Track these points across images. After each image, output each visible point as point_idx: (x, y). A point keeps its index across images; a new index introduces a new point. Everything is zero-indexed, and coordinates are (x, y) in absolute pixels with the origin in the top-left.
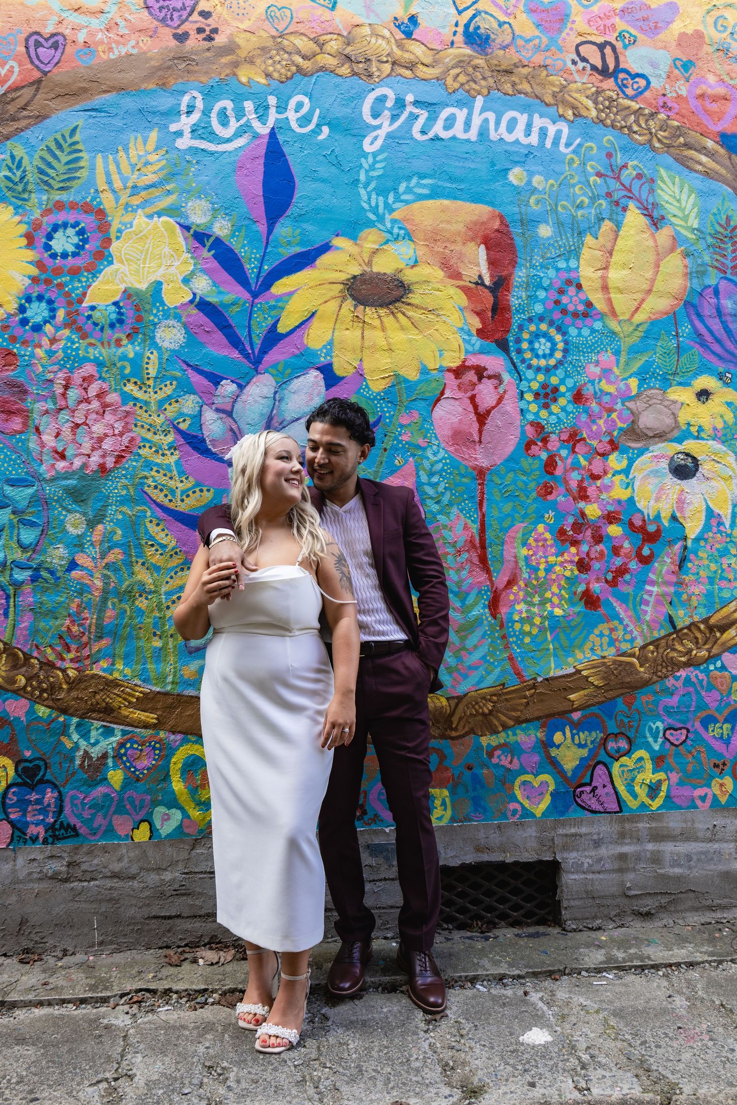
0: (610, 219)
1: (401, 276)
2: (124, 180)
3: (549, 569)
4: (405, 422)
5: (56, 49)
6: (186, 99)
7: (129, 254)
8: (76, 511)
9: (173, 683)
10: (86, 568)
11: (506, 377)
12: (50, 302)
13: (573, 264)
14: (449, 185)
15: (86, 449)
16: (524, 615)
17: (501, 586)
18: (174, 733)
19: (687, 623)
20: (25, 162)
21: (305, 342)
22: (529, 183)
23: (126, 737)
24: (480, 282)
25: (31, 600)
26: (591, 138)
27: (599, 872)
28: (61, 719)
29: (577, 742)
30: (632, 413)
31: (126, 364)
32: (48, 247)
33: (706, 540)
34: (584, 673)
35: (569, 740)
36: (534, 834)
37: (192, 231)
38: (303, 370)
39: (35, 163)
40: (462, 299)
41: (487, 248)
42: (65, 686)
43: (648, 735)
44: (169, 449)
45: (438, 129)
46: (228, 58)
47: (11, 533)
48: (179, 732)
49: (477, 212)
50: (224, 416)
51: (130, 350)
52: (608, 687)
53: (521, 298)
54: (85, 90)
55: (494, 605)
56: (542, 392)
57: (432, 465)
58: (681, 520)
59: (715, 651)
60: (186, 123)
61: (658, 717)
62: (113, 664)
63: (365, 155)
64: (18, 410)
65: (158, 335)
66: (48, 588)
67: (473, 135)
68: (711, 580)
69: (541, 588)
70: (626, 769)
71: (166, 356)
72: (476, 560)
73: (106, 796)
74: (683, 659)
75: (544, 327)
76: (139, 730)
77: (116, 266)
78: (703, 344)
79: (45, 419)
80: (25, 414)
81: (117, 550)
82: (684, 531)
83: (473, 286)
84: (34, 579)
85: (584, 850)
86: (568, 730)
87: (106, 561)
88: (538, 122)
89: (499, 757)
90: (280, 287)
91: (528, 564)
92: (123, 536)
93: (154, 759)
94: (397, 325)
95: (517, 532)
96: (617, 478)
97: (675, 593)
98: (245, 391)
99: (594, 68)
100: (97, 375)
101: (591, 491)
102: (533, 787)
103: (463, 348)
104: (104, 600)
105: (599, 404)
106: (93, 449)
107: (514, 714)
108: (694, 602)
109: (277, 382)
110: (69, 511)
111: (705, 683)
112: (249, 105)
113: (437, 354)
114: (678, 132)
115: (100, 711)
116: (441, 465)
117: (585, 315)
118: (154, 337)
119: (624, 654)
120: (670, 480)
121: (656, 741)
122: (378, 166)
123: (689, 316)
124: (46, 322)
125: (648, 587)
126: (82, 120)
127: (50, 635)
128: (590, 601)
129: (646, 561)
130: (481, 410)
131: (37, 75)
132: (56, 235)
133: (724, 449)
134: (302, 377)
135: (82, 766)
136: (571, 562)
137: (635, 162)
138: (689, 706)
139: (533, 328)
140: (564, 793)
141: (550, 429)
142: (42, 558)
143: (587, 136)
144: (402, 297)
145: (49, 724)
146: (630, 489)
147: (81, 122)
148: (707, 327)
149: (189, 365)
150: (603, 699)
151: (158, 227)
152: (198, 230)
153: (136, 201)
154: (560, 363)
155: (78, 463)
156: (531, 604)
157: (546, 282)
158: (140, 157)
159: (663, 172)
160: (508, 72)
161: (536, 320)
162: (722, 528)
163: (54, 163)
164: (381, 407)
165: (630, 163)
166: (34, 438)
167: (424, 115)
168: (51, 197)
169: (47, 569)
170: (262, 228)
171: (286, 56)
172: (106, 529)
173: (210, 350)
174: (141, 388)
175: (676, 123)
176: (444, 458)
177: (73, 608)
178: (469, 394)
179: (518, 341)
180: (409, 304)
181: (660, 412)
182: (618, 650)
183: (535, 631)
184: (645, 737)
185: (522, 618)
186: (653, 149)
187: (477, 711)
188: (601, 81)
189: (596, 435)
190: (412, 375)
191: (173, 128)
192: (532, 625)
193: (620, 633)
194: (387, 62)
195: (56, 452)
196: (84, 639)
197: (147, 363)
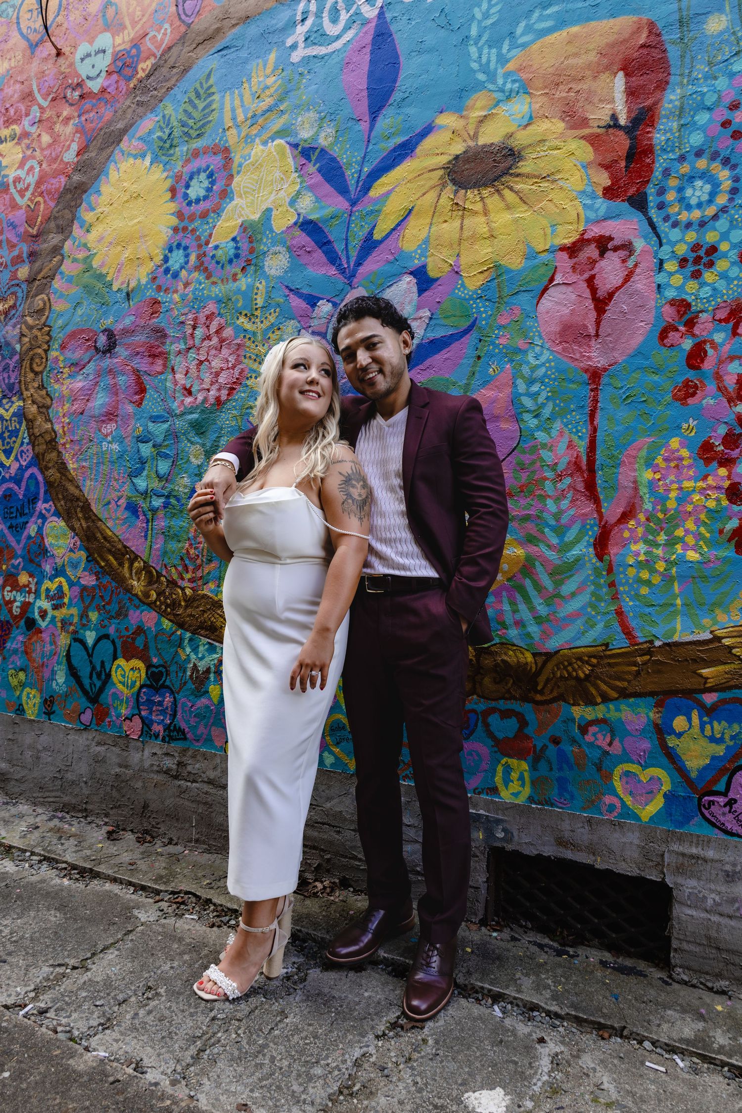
1: (511, 142)
2: (246, 111)
3: (684, 497)
4: (503, 322)
6: (301, 6)
7: (247, 187)
8: (197, 443)
11: (639, 244)
12: (186, 248)
14: (580, 5)
15: (207, 382)
16: (642, 558)
17: (613, 520)
20: (173, 119)
21: (400, 245)
24: (614, 124)
25: (163, 524)
27: (730, 917)
28: (179, 633)
29: (708, 732)
31: (239, 297)
32: (186, 195)
34: (727, 642)
35: (696, 730)
36: (636, 842)
37: (300, 149)
38: (396, 277)
39: (180, 118)
40: (586, 152)
41: (627, 75)
42: (183, 604)
47: (152, 464)
49: (616, 28)
51: (243, 283)
53: (671, 130)
54: (219, 30)
55: (601, 544)
56: (692, 256)
57: (533, 371)
60: (300, 32)
64: (160, 353)
65: (266, 264)
66: (175, 514)
69: (670, 522)
71: (272, 284)
72: (581, 486)
73: (207, 707)
75: (702, 164)
77: (237, 201)
79: (178, 359)
80: (165, 356)
83: (603, 130)
84: (166, 505)
85: (710, 881)
86: (695, 715)
89: (595, 735)
90: (378, 189)
91: (653, 492)
94: (502, 205)
95: (640, 449)
100: (217, 312)
102: (640, 781)
103: (582, 217)
106: (212, 384)
107: (618, 683)
110: (192, 443)
113: (549, 231)
115: (207, 630)
116: (543, 370)
118: (262, 267)
122: (492, 11)
124: (182, 268)
126: (216, 62)
127: (175, 556)
130: (601, 293)
131: (183, 29)
132: (192, 183)
134: (395, 285)
135: (191, 676)
136: (718, 488)
140: (684, 798)
141: (700, 306)
142: (172, 486)
144: (510, 168)
145: (170, 636)
147: (215, 65)
149: (291, 290)
151: (271, 153)
152: (306, 145)
153: (254, 130)
154: (724, 210)
155: (200, 397)
156: (653, 544)
157: (711, 99)
158: (260, 83)
161: (691, 157)
163: (193, 112)
164: (477, 308)
166: (170, 377)
168: (190, 147)
169: (175, 496)
170: (364, 126)
173: (310, 272)
174: (250, 319)
176: (549, 361)
177: (192, 534)
178: (586, 276)
179: (662, 192)
180: (518, 175)
183: (656, 580)
185: (640, 562)
187: (570, 674)
190: (515, 262)
191: (290, 42)
192: (652, 571)
195: (185, 389)
196: (199, 562)
197: (256, 294)
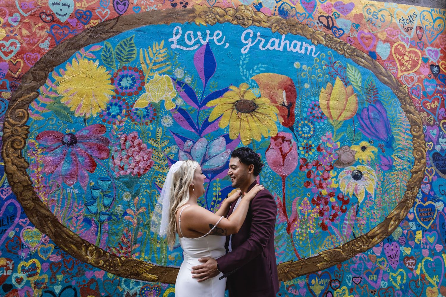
0: (330, 82)
1: (254, 101)
2: (151, 59)
3: (309, 215)
5: (125, 6)
6: (175, 29)
7: (152, 89)
8: (127, 191)
9: (165, 262)
10: (131, 215)
11: (293, 141)
12: (120, 106)
13: (317, 98)
14: (272, 67)
15: (132, 165)
16: (300, 233)
17: (291, 222)
18: (164, 283)
19: (360, 236)
20: (112, 49)
21: (219, 126)
22: (301, 67)
23: (145, 286)
24: (283, 105)
25: (108, 228)
26: (323, 52)
28: (118, 279)
29: (320, 283)
30: (338, 155)
31: (150, 132)
32: (120, 84)
33: (365, 203)
34: (322, 256)
35: (317, 283)
37: (176, 81)
38: (218, 137)
39: (115, 51)
40: (277, 111)
41: (286, 92)
42: (120, 265)
43: (346, 280)
44: (166, 167)
45: (269, 46)
46: (192, 14)
47: (100, 200)
48: (167, 283)
49: (282, 78)
50: (187, 154)
51: (151, 127)
52: (331, 261)
53: (298, 111)
54: (136, 23)
55: (288, 229)
56: (306, 147)
57: (266, 174)
58: (356, 196)
59: (370, 246)
60: (175, 38)
61: (350, 273)
62: (140, 255)
63: (242, 55)
64: (105, 149)
65: (162, 121)
66: (115, 223)
67: (281, 49)
68: (368, 219)
69: (306, 222)
70: (339, 294)
71: (165, 130)
72: (282, 211)
74: (358, 250)
75: (306, 122)
76: (150, 282)
77: (146, 93)
78: (363, 129)
79: (116, 153)
80: (108, 151)
81: (143, 207)
82: (357, 200)
83: (281, 106)
84: (109, 219)
86: (316, 279)
87: (139, 212)
88: (305, 45)
89: (291, 290)
90: (210, 104)
91: (301, 213)
92: (146, 201)
93: (156, 295)
94: (253, 120)
95: (297, 201)
96: (333, 180)
97: (355, 224)
98: (196, 144)
99: (325, 26)
100: (138, 137)
101: (324, 185)
103: (277, 129)
104: (138, 228)
105: (326, 151)
106: (135, 166)
107: (296, 272)
108: (362, 227)
109: (208, 141)
110: (125, 191)
111: (367, 259)
112: (199, 33)
113: (268, 132)
114: (354, 51)
115: (134, 275)
116: (269, 174)
117: (321, 118)
118: (161, 122)
119: (336, 248)
120: (352, 181)
121: (349, 283)
122: (246, 59)
123: (358, 119)
124: (118, 114)
125: (345, 222)
126: (135, 35)
127: (115, 243)
128: (324, 227)
129: (344, 211)
130: (284, 152)
131: (117, 15)
132: (123, 80)
133: (371, 169)
134: (218, 139)
136: (317, 212)
137: (339, 61)
138: (362, 268)
139: (302, 122)
141: (309, 161)
142: (113, 210)
143: (322, 51)
144: (255, 109)
145: (113, 281)
146: (338, 184)
147: (134, 36)
148: (364, 123)
149: (174, 134)
150: (329, 266)
151: (163, 79)
152: (179, 80)
153: (155, 68)
154: (312, 136)
155: (129, 171)
156: (302, 228)
157: (307, 105)
158: (157, 51)
159: (349, 65)
160: (294, 26)
161: (303, 120)
162: (371, 199)
163: (123, 51)
165: (337, 61)
166: (111, 161)
167: (263, 41)
168: (122, 64)
169: (115, 215)
170: (203, 81)
171: (213, 15)
172: (139, 198)
173: (182, 128)
174: (155, 142)
175: (353, 47)
176: (270, 172)
177: (125, 232)
178: (279, 147)
179: (297, 127)
180: (257, 112)
181: (348, 155)
182: (334, 246)
183: (304, 239)
184: (346, 281)
186: (345, 56)
187: (282, 272)
188: (327, 31)
189: (325, 163)
190: (258, 139)
191: (170, 40)
192: (303, 237)
193: (335, 240)
194: (251, 20)
195: (120, 167)
196: (129, 244)
197: (158, 132)
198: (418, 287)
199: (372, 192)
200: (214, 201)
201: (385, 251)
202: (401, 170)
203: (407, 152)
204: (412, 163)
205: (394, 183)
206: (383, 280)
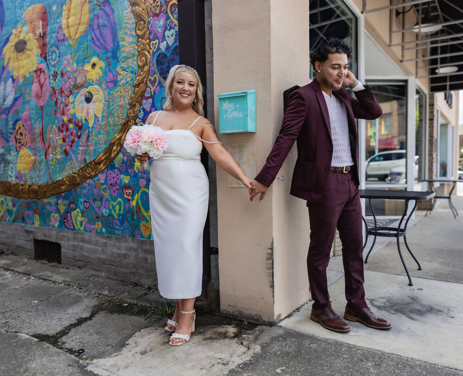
1: (25, 39)
3: (57, 141)
4: (27, 92)
11: (46, 71)
13: (61, 19)
17: (47, 148)
19: (89, 162)
21: (9, 69)
24: (40, 35)
27: (68, 250)
30: (75, 78)
33: (95, 128)
34: (64, 179)
35: (62, 203)
36: (55, 233)
38: (8, 79)
40: (37, 43)
41: (42, 21)
49: (39, 7)
52: (70, 185)
53: (49, 38)
55: (46, 155)
56: (54, 75)
57: (32, 107)
58: (88, 120)
59: (97, 173)
61: (82, 197)
68: (96, 144)
69: (55, 148)
70: (75, 215)
72: (42, 139)
74: (88, 176)
75: (54, 48)
78: (94, 42)
82: (88, 125)
83: (39, 37)
85: (65, 241)
86: (61, 199)
89: (47, 206)
90: (4, 51)
91: (52, 140)
94: (24, 58)
95: (49, 128)
96: (72, 105)
97: (86, 149)
101: (65, 111)
102: (55, 218)
103: (37, 62)
105: (68, 76)
107: (50, 192)
108: (91, 153)
109: (5, 84)
111: (94, 185)
113: (32, 66)
116: (34, 106)
117: (64, 40)
120: (85, 104)
121: (82, 206)
123: (90, 31)
128: (66, 153)
129: (79, 137)
130: (41, 85)
133: (99, 88)
134: (8, 81)
136: (61, 139)
138: (89, 194)
139: (52, 50)
140: (61, 221)
141: (56, 89)
144: (25, 47)
146: (74, 109)
148: (95, 34)
150: (69, 189)
154: (58, 62)
156: (53, 154)
157: (54, 30)
161: (52, 46)
162: (99, 122)
164: (22, 88)
176: (35, 104)
178: (39, 79)
179: (49, 56)
180: (26, 49)
181: (82, 76)
182: (73, 171)
183: (54, 164)
184: (79, 204)
185: (51, 159)
187: (43, 191)
189: (66, 89)
190: (27, 75)
192: (53, 162)
193: (73, 165)
198: (133, 219)
199: (100, 115)
200: (10, 133)
201: (108, 178)
202: (124, 85)
203: (130, 60)
204: (135, 73)
205: (118, 102)
206: (105, 207)
